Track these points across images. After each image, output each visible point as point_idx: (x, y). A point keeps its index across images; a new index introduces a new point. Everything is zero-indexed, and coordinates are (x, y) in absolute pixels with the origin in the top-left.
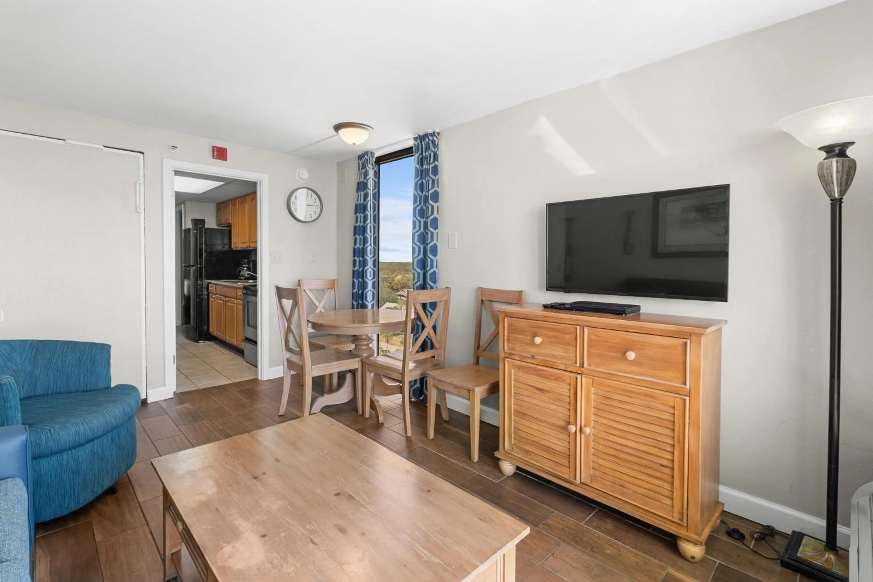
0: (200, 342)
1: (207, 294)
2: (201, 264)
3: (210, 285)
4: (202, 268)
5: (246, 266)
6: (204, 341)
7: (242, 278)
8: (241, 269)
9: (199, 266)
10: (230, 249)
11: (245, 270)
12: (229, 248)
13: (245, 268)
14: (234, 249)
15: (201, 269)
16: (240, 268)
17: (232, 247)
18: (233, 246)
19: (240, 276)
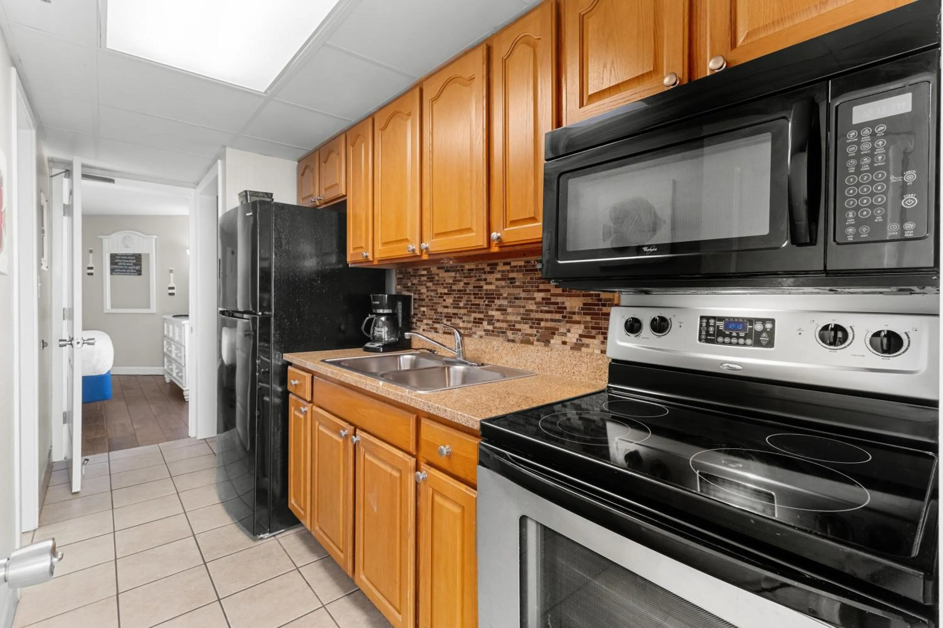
0: (262, 539)
1: (282, 392)
2: (265, 307)
3: (290, 368)
4: (269, 318)
5: (386, 311)
6: (270, 532)
7: (377, 345)
8: (371, 320)
9: (260, 313)
10: (341, 266)
11: (383, 322)
12: (339, 262)
13: (383, 319)
14: (353, 266)
15: (265, 321)
16: (370, 316)
17: (349, 259)
18: (351, 257)
19: (369, 340)
